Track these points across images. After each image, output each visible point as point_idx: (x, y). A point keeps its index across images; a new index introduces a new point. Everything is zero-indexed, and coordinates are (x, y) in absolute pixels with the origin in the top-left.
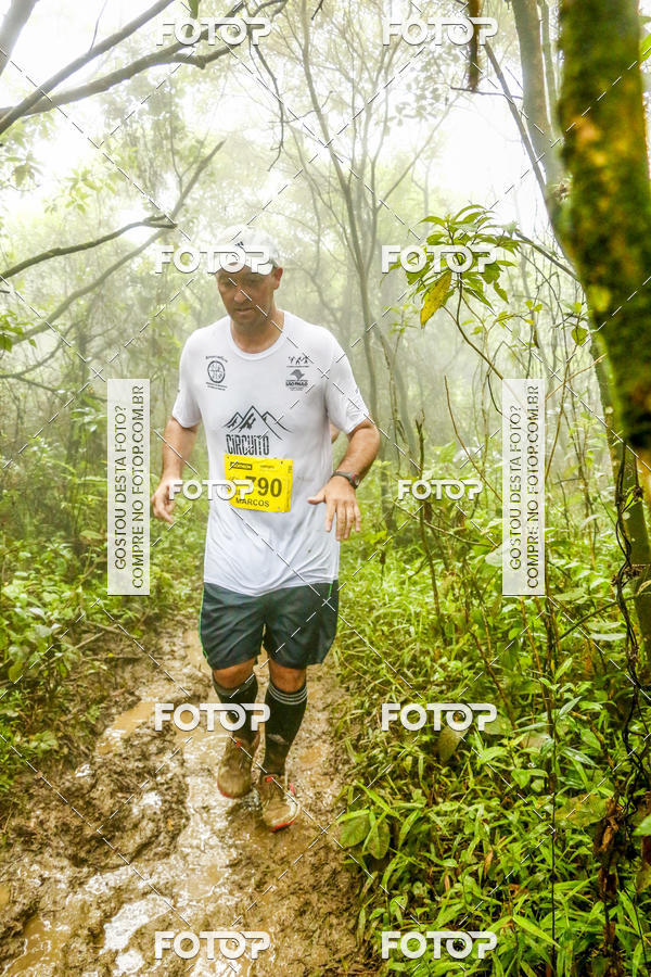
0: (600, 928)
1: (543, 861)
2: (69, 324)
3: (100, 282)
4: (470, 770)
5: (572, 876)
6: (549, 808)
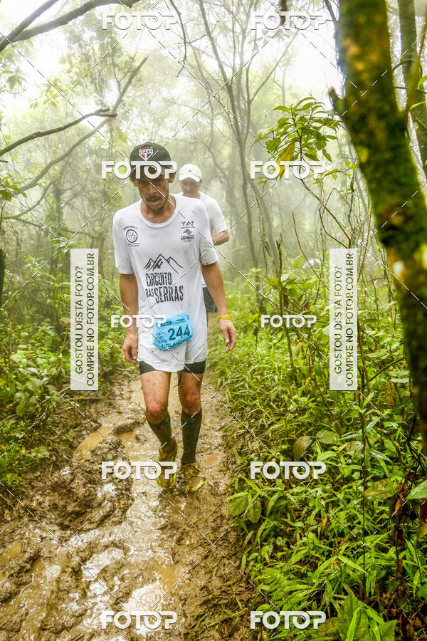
0: (393, 563)
3: (68, 154)
5: (377, 532)
6: (361, 489)
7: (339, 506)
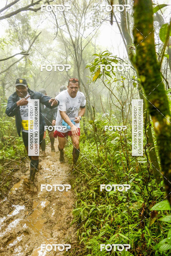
0: (140, 235)
1: (126, 219)
3: (8, 69)
4: (107, 196)
5: (133, 223)
6: (128, 206)
7: (118, 212)
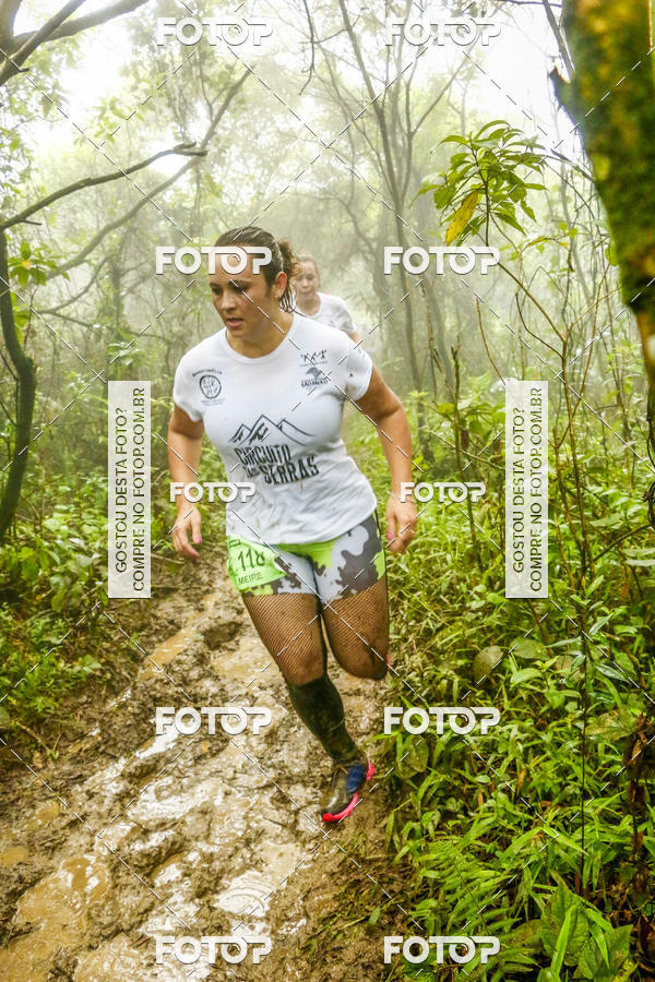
1: (575, 779)
2: (102, 258)
3: (133, 214)
4: (504, 693)
5: (604, 794)
6: (580, 725)
7: (544, 753)
